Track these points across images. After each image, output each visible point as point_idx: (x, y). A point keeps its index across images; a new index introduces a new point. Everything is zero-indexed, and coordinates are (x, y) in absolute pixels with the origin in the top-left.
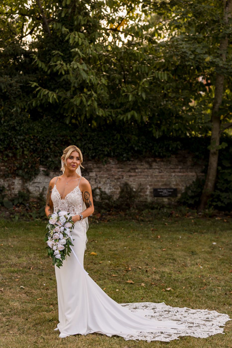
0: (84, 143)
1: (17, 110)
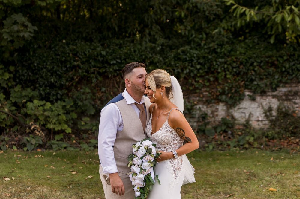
0: (292, 64)
1: (220, 32)
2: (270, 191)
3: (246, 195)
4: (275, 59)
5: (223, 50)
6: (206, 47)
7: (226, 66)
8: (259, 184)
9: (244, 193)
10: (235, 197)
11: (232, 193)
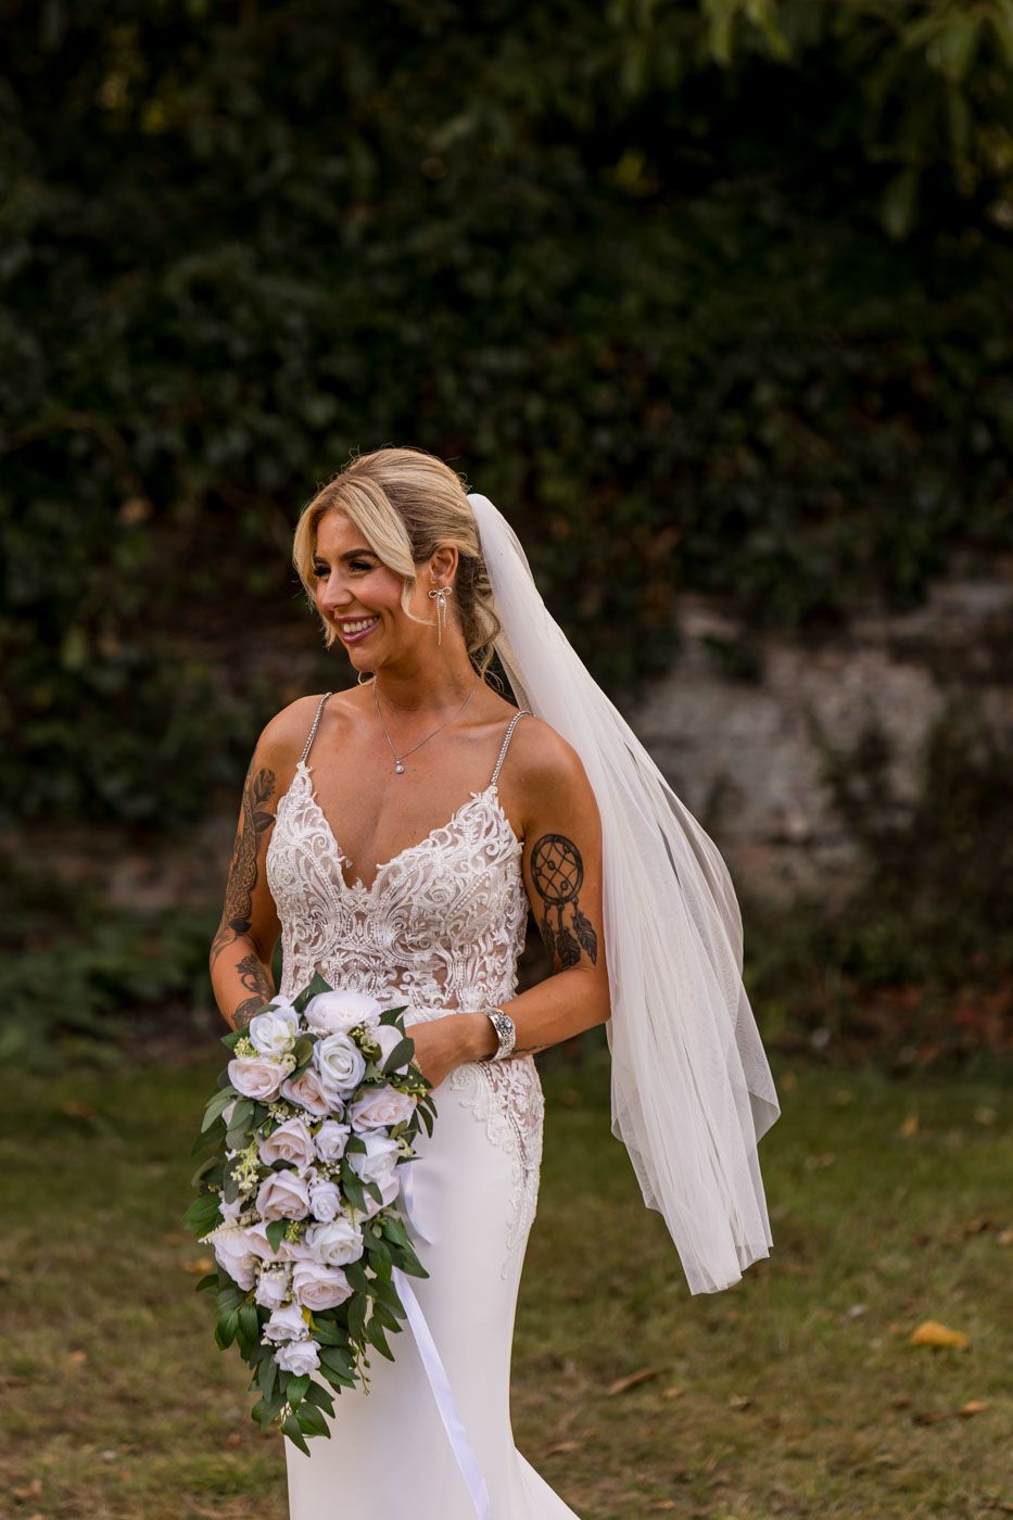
2: (921, 1345)
3: (755, 1380)
4: (914, 354)
5: (517, 281)
6: (378, 253)
7: (535, 408)
8: (835, 1298)
9: (732, 1365)
10: (672, 1392)
11: (644, 1365)
